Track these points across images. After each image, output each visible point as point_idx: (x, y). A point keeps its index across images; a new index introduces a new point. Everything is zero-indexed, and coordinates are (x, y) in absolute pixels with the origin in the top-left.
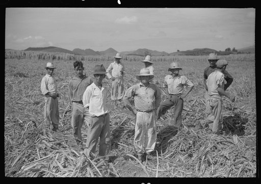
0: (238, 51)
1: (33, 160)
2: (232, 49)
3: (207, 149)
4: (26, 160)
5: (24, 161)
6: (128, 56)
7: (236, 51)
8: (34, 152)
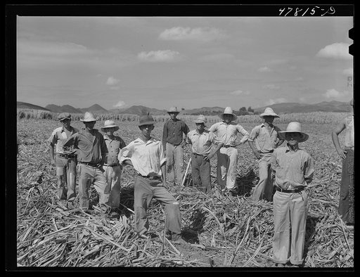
0: (255, 111)
1: (48, 232)
2: (247, 109)
3: (252, 217)
4: (39, 232)
5: (37, 233)
6: (120, 115)
7: (253, 111)
8: (49, 223)
